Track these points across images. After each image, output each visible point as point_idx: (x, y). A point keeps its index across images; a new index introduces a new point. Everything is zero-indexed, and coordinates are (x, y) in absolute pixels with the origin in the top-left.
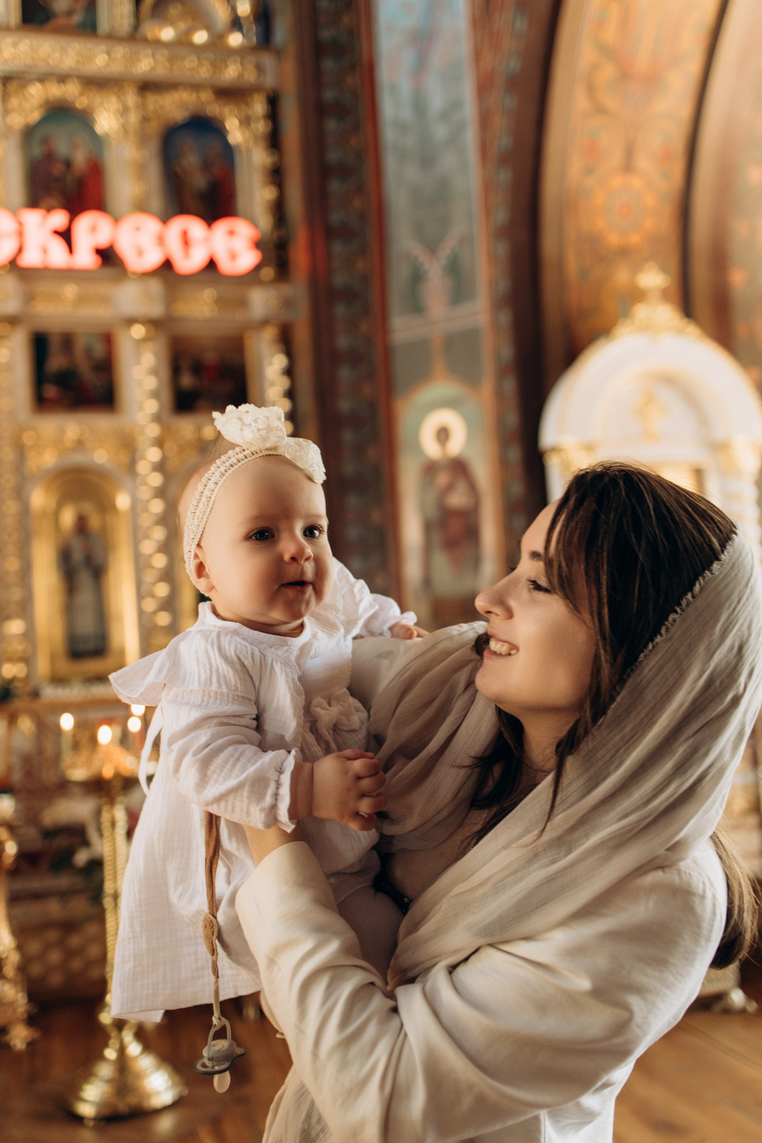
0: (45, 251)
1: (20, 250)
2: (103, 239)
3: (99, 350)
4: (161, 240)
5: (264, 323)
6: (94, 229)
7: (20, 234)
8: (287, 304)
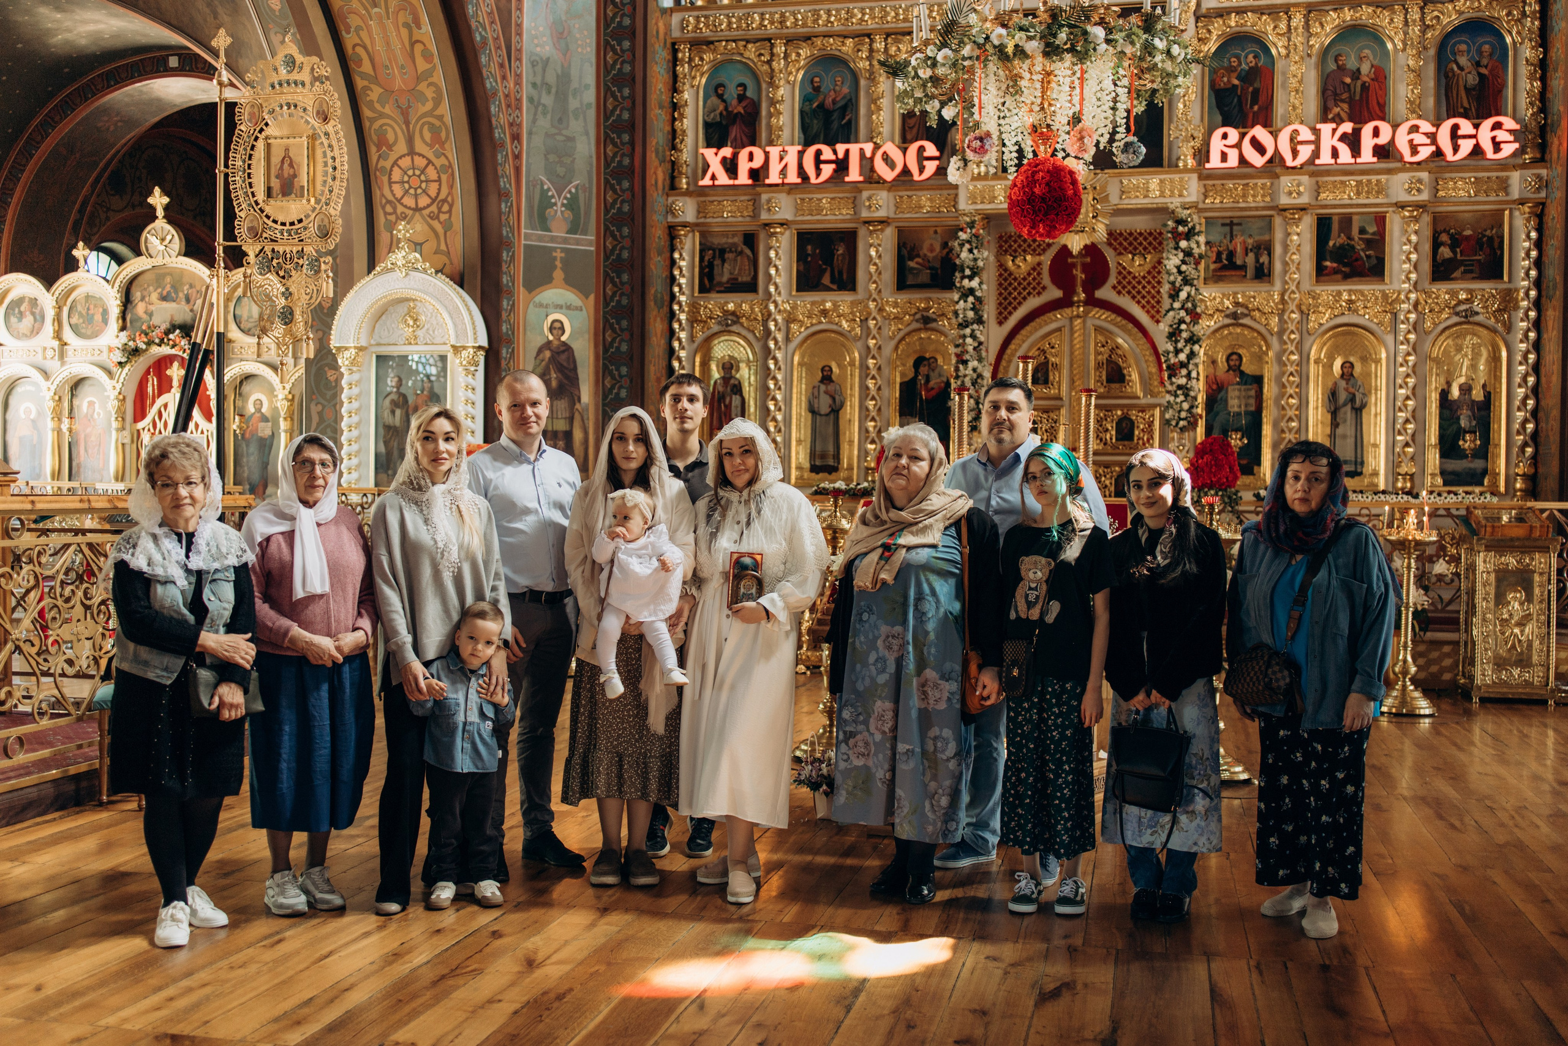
0: (1335, 153)
1: (1316, 154)
2: (1383, 139)
3: (1372, 229)
4: (1433, 137)
5: (1522, 202)
6: (1376, 133)
7: (1317, 143)
8: (1544, 184)
